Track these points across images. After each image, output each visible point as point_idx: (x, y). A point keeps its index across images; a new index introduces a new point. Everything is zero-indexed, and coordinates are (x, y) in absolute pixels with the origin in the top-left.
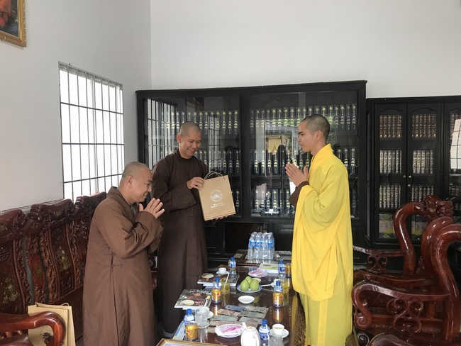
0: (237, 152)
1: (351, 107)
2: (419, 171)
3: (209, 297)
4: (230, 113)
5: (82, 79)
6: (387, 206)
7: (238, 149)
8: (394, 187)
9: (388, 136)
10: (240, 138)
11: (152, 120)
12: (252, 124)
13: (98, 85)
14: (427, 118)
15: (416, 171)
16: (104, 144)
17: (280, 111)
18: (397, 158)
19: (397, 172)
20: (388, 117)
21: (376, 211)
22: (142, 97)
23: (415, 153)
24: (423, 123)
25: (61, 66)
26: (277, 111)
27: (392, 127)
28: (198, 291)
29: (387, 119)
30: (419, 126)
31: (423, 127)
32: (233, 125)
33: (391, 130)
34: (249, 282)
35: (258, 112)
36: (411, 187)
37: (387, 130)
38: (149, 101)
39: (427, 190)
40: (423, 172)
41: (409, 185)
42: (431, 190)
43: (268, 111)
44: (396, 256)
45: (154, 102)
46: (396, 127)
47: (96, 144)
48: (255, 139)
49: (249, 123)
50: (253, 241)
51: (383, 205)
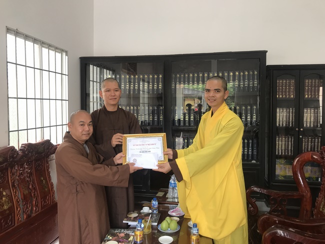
0: (161, 108)
1: (253, 72)
2: (308, 125)
3: (131, 238)
4: (156, 76)
5: (30, 44)
6: (282, 153)
7: (162, 106)
8: (288, 138)
9: (282, 96)
10: (163, 96)
11: (93, 81)
12: (173, 85)
13: (45, 51)
14: (315, 82)
15: (307, 125)
16: (50, 99)
17: (196, 75)
18: (291, 114)
19: (291, 125)
20: (283, 81)
21: (273, 157)
22: (85, 63)
23: (305, 111)
24: (311, 86)
25: (9, 30)
26: (193, 75)
27: (286, 89)
28: (123, 230)
29: (282, 83)
30: (308, 89)
31: (311, 89)
32: (158, 87)
33: (285, 92)
34: (169, 222)
35: (178, 76)
36: (302, 138)
37: (282, 91)
38: (91, 66)
39: (315, 141)
40: (312, 126)
41: (301, 137)
42: (318, 141)
43: (187, 75)
44: (295, 198)
45: (95, 67)
46: (289, 89)
47: (43, 99)
48: (176, 97)
49: (171, 84)
50: (173, 182)
51: (279, 153)
